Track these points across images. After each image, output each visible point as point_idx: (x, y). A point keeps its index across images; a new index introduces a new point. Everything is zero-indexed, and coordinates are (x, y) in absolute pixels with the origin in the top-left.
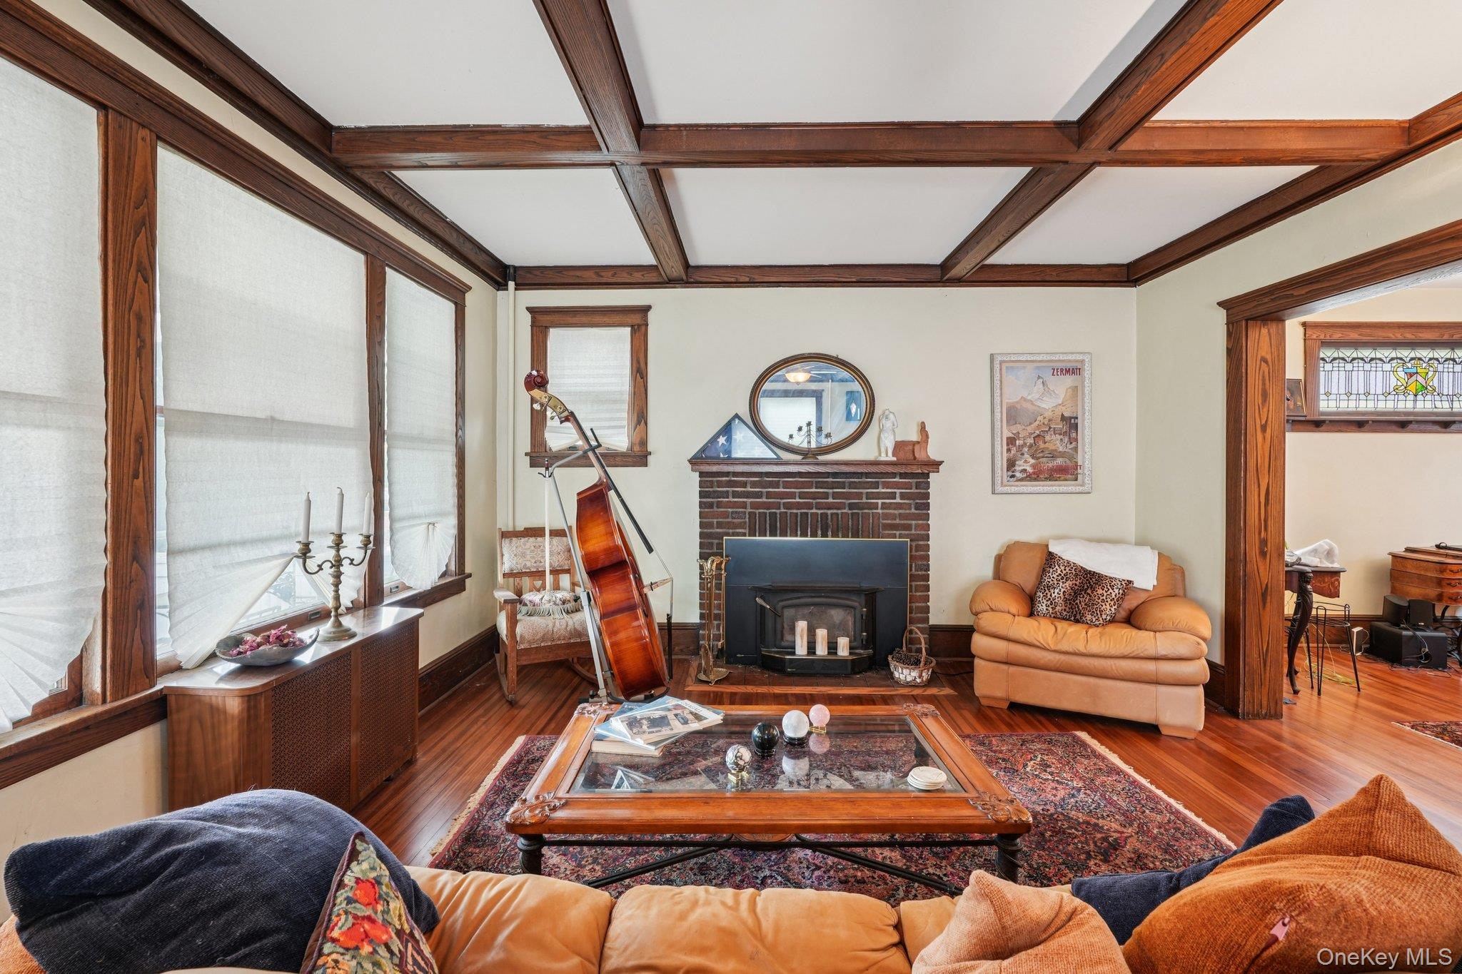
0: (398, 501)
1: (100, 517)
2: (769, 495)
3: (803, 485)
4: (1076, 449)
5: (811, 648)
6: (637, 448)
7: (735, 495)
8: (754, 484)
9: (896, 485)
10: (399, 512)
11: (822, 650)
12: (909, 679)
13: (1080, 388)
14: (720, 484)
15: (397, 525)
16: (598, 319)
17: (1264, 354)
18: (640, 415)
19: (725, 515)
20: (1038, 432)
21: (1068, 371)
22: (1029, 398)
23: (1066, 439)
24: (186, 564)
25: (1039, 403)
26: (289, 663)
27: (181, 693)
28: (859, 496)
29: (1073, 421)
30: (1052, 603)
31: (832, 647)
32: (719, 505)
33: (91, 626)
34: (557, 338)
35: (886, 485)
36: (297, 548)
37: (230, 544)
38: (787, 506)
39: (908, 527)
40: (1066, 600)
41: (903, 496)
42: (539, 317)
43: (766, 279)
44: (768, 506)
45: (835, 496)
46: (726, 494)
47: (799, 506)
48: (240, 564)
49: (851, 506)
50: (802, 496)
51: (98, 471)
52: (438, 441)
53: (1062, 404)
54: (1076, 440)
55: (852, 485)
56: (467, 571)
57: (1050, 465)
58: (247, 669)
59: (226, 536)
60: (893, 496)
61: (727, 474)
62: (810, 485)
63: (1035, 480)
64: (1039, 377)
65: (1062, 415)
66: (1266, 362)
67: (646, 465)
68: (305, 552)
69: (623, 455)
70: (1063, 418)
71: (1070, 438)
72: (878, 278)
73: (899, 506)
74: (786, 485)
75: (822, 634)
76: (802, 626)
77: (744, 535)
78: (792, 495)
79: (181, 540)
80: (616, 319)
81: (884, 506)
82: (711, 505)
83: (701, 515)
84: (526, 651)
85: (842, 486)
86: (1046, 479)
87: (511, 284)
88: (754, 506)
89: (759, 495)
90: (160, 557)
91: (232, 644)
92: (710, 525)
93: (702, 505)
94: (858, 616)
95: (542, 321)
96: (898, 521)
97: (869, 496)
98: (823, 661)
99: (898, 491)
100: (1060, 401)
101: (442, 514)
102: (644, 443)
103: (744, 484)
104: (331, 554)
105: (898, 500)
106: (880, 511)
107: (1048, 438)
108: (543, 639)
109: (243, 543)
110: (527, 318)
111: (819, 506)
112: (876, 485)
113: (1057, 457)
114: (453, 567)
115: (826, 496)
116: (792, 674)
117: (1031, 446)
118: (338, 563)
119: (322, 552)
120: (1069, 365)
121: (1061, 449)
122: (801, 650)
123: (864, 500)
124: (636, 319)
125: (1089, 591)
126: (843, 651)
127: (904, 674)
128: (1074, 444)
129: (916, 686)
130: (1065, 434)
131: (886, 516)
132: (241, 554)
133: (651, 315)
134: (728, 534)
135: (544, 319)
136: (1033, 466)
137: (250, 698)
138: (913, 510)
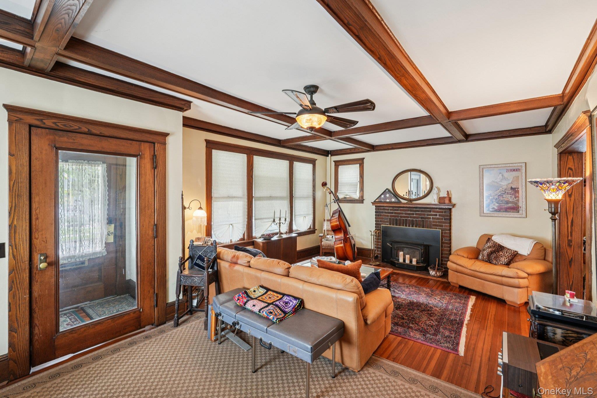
0: (296, 211)
1: (246, 213)
2: (395, 213)
3: (406, 210)
4: (518, 200)
5: (404, 260)
6: (360, 198)
7: (385, 213)
8: (391, 210)
9: (437, 212)
10: (297, 214)
11: (407, 261)
12: (433, 274)
13: (520, 177)
14: (381, 209)
15: (296, 217)
16: (351, 162)
17: (570, 166)
18: (362, 189)
19: (383, 218)
20: (500, 194)
21: (514, 170)
22: (496, 181)
23: (513, 197)
24: (257, 221)
25: (500, 183)
26: (270, 239)
27: (256, 241)
28: (424, 215)
29: (516, 189)
30: (483, 256)
31: (411, 261)
32: (381, 215)
33: (245, 229)
34: (341, 168)
35: (434, 212)
36: (273, 220)
37: (263, 219)
38: (401, 217)
39: (442, 226)
40: (488, 255)
41: (439, 215)
42: (337, 163)
43: (397, 147)
44: (395, 216)
45: (416, 214)
46: (383, 212)
47: (404, 217)
48: (265, 222)
49: (421, 218)
50: (405, 214)
51: (246, 207)
52: (307, 197)
53: (512, 183)
54: (518, 197)
55: (422, 211)
56: (316, 228)
57: (506, 206)
58: (265, 239)
59: (263, 217)
60: (436, 215)
61: (383, 206)
62: (408, 211)
63: (499, 212)
64: (500, 173)
65: (511, 187)
66: (571, 169)
67: (363, 203)
68: (274, 221)
69: (357, 200)
70: (512, 188)
71: (515, 196)
72: (434, 143)
73: (438, 219)
74: (401, 210)
75: (408, 256)
76: (401, 253)
77: (388, 225)
78: (403, 214)
79: (257, 217)
80: (355, 162)
81: (433, 218)
82: (379, 215)
83: (376, 218)
84: (325, 249)
85: (419, 211)
86: (504, 212)
87: (330, 155)
88: (391, 216)
89: (392, 213)
90: (254, 220)
91: (263, 235)
92: (378, 221)
93: (376, 215)
94: (420, 253)
95: (338, 164)
96: (438, 224)
97: (428, 215)
98: (407, 265)
99: (438, 214)
100: (510, 182)
101: (308, 215)
102: (362, 197)
103: (388, 210)
104: (279, 222)
105: (438, 217)
106: (431, 220)
107: (504, 196)
108: (328, 246)
109: (265, 218)
110: (333, 164)
111: (411, 217)
112: (430, 211)
113: (509, 203)
114: (312, 227)
115: (413, 214)
116: (397, 267)
117: (496, 199)
118: (280, 223)
119: (277, 221)
120: (514, 168)
121: (511, 200)
122: (401, 260)
123: (426, 216)
124: (361, 162)
125: (497, 253)
126: (414, 262)
127: (432, 273)
128: (517, 199)
129: (435, 277)
130: (513, 194)
131: (433, 222)
132: (265, 220)
133: (365, 160)
134: (383, 224)
135: (338, 163)
136: (498, 207)
137: (263, 243)
138: (443, 220)
